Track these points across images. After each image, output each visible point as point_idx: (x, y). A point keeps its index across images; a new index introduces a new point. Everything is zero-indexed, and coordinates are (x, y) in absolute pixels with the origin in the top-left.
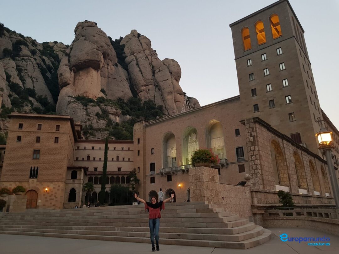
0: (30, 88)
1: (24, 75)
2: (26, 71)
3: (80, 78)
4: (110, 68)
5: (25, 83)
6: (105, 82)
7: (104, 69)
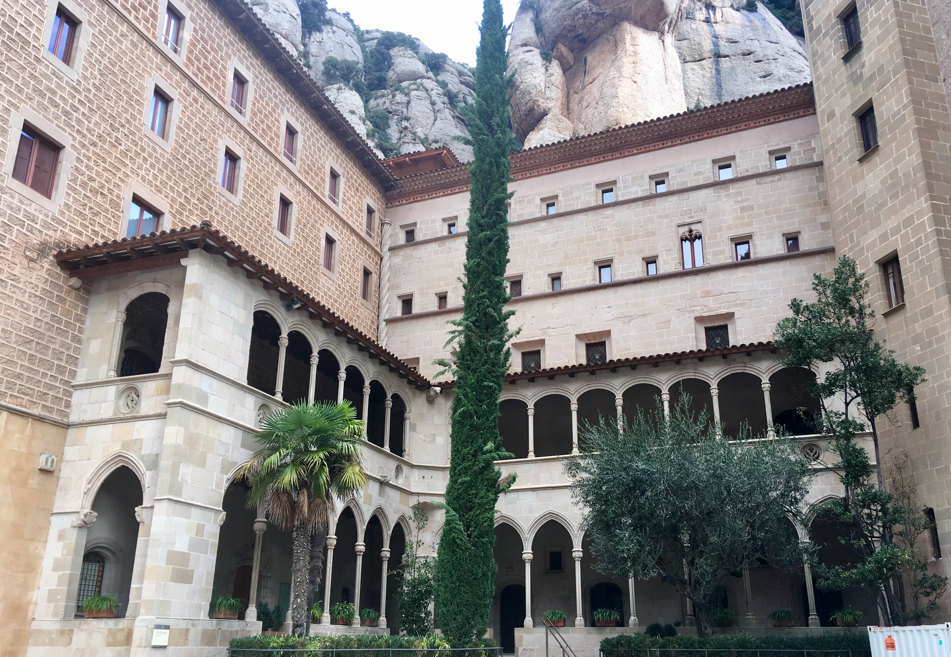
2: (405, 124)
3: (589, 78)
4: (719, 19)
6: (705, 79)
7: (693, 26)
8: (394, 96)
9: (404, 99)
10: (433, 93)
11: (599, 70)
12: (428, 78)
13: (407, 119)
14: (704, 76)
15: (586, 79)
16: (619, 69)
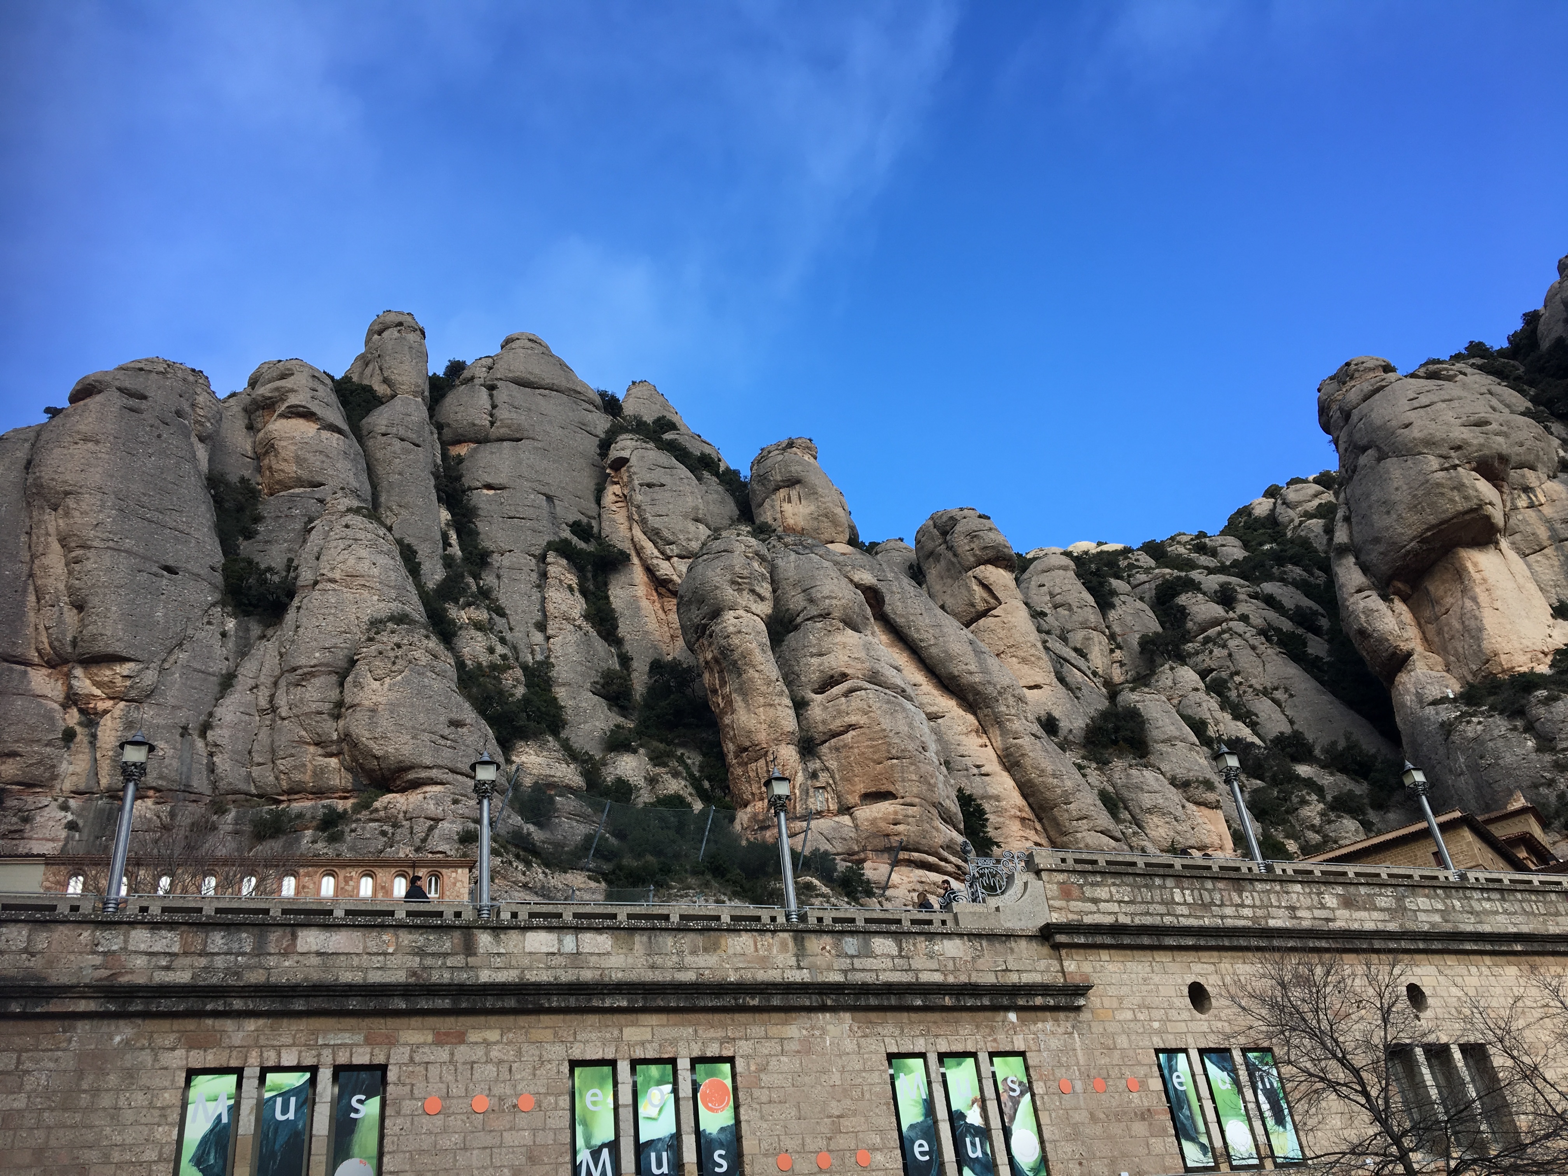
0: (1282, 733)
1: (1239, 696)
2: (1238, 679)
3: (1439, 608)
4: (1542, 499)
5: (1258, 723)
6: (1556, 569)
7: (1520, 517)
8: (1211, 652)
9: (1225, 652)
10: (1248, 635)
11: (1449, 600)
12: (1231, 620)
13: (1237, 673)
14: (1552, 566)
15: (1436, 609)
16: (1474, 599)
